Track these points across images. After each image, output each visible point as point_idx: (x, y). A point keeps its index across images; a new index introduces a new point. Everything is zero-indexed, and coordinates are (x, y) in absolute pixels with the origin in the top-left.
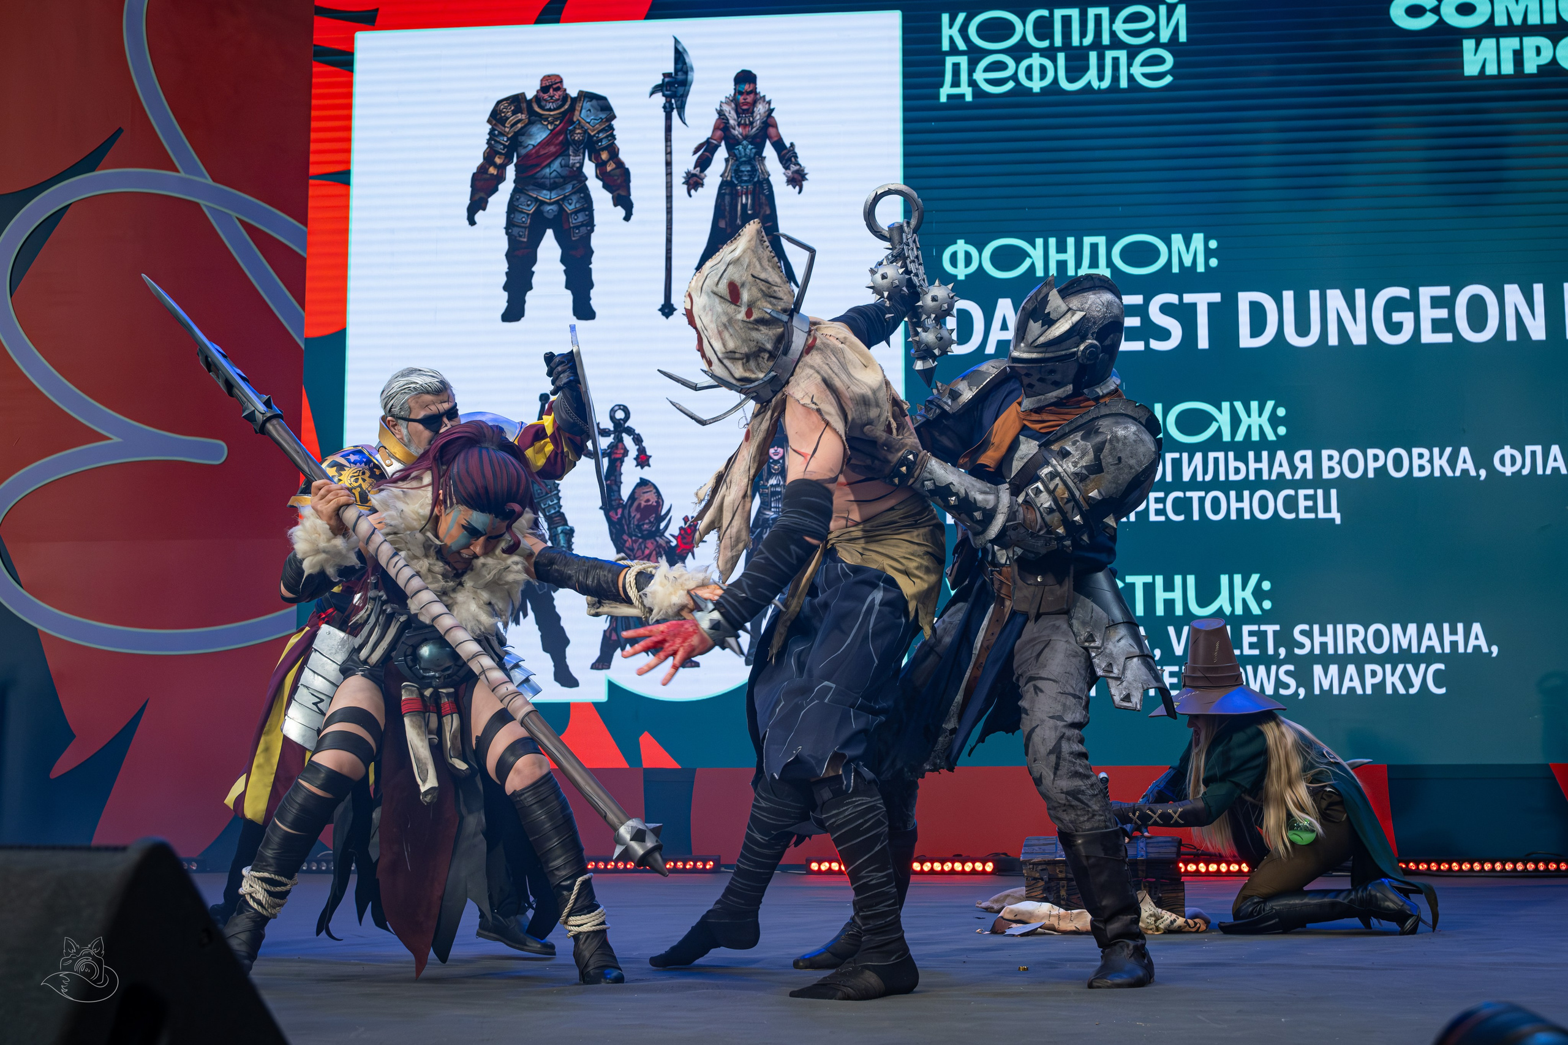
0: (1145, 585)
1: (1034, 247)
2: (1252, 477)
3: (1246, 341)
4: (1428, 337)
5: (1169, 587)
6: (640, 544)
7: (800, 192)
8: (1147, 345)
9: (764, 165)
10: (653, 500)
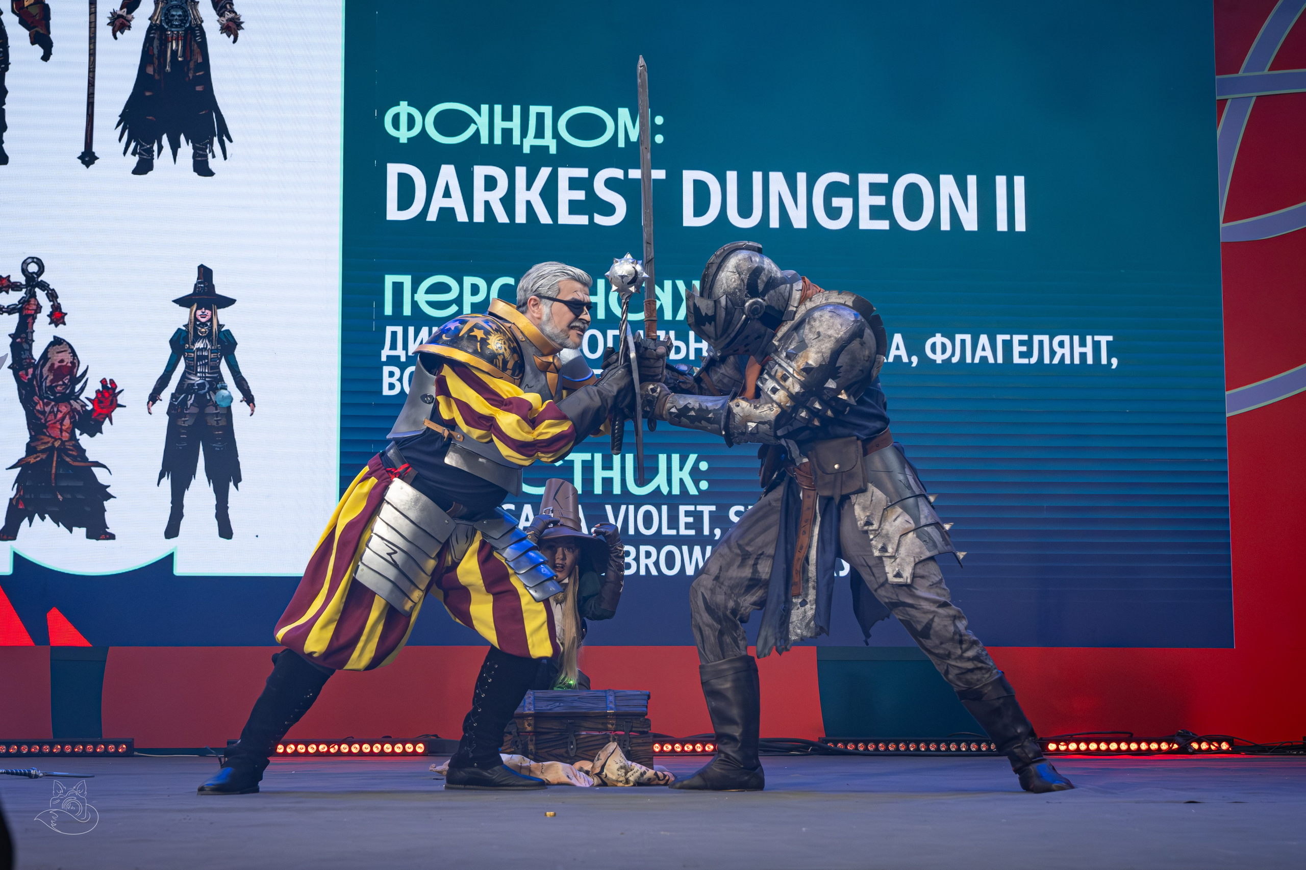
0: (584, 462)
1: (479, 113)
2: (692, 357)
3: (689, 220)
4: (866, 223)
5: (607, 466)
6: (52, 407)
7: (235, 41)
8: (591, 219)
9: (197, 10)
10: (67, 358)
